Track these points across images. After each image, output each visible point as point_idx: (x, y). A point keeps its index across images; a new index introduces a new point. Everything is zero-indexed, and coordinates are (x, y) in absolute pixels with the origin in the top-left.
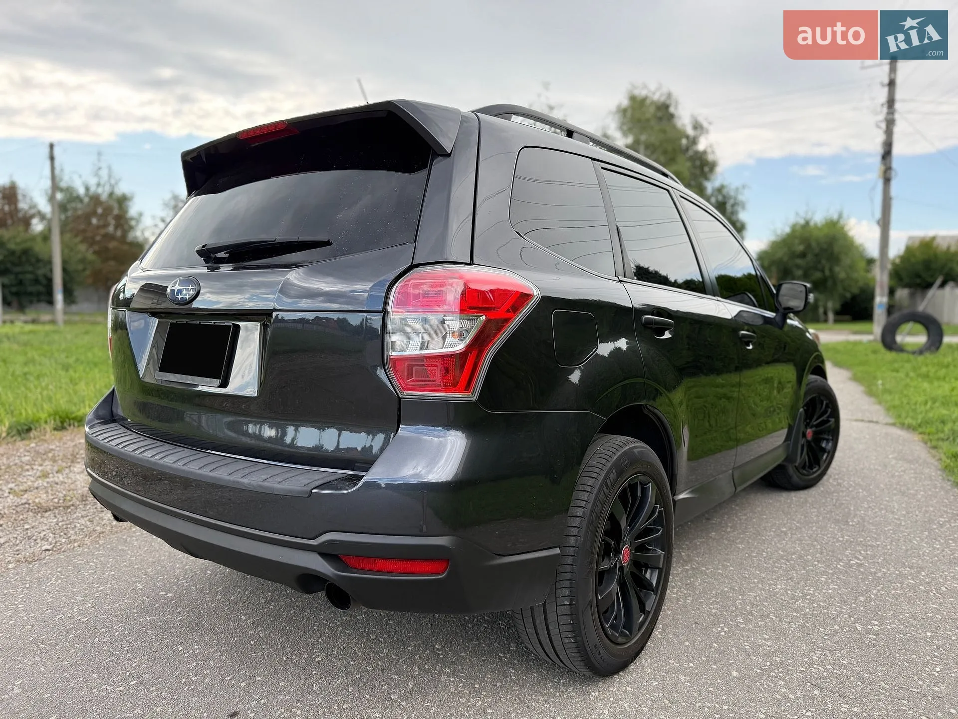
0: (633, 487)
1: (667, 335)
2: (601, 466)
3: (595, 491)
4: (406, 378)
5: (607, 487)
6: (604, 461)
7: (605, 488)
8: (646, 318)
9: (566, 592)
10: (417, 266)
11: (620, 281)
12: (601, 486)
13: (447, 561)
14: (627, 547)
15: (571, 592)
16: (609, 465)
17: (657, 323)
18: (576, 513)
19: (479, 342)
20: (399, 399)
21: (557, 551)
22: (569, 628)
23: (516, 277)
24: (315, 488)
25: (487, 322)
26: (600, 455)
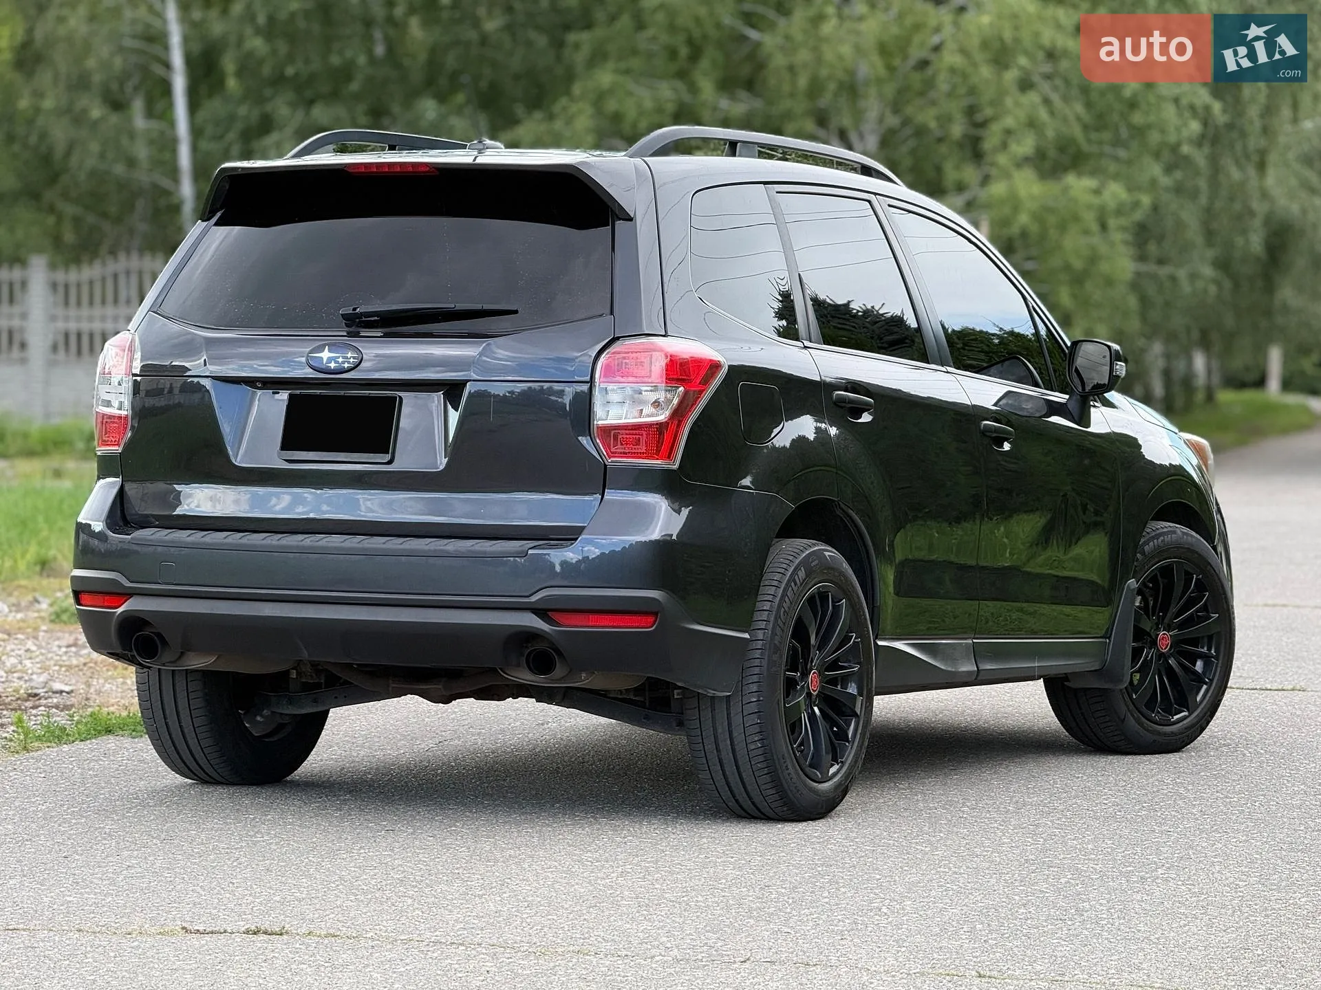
0: (823, 596)
1: (866, 418)
2: (787, 562)
3: (783, 586)
4: (612, 446)
5: (796, 584)
6: (791, 558)
7: (793, 584)
8: (837, 394)
9: (754, 688)
10: (618, 338)
11: (806, 347)
12: (789, 580)
13: (656, 614)
14: (814, 673)
15: (759, 686)
16: (797, 562)
17: (851, 401)
18: (763, 607)
19: (679, 414)
20: (605, 466)
21: (746, 636)
22: (756, 729)
23: (705, 347)
24: (530, 549)
25: (686, 393)
26: (786, 552)
